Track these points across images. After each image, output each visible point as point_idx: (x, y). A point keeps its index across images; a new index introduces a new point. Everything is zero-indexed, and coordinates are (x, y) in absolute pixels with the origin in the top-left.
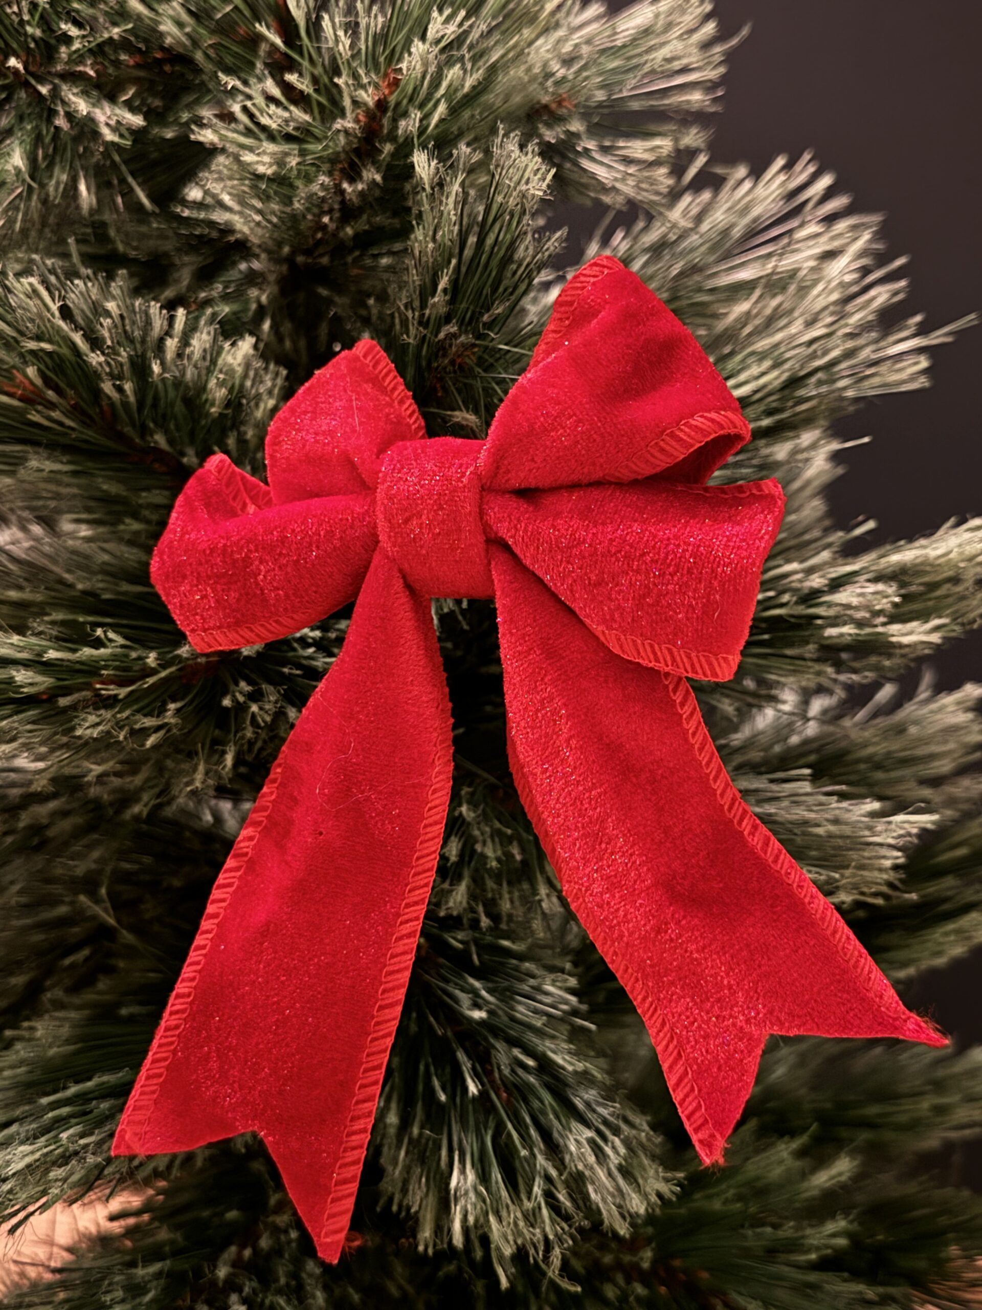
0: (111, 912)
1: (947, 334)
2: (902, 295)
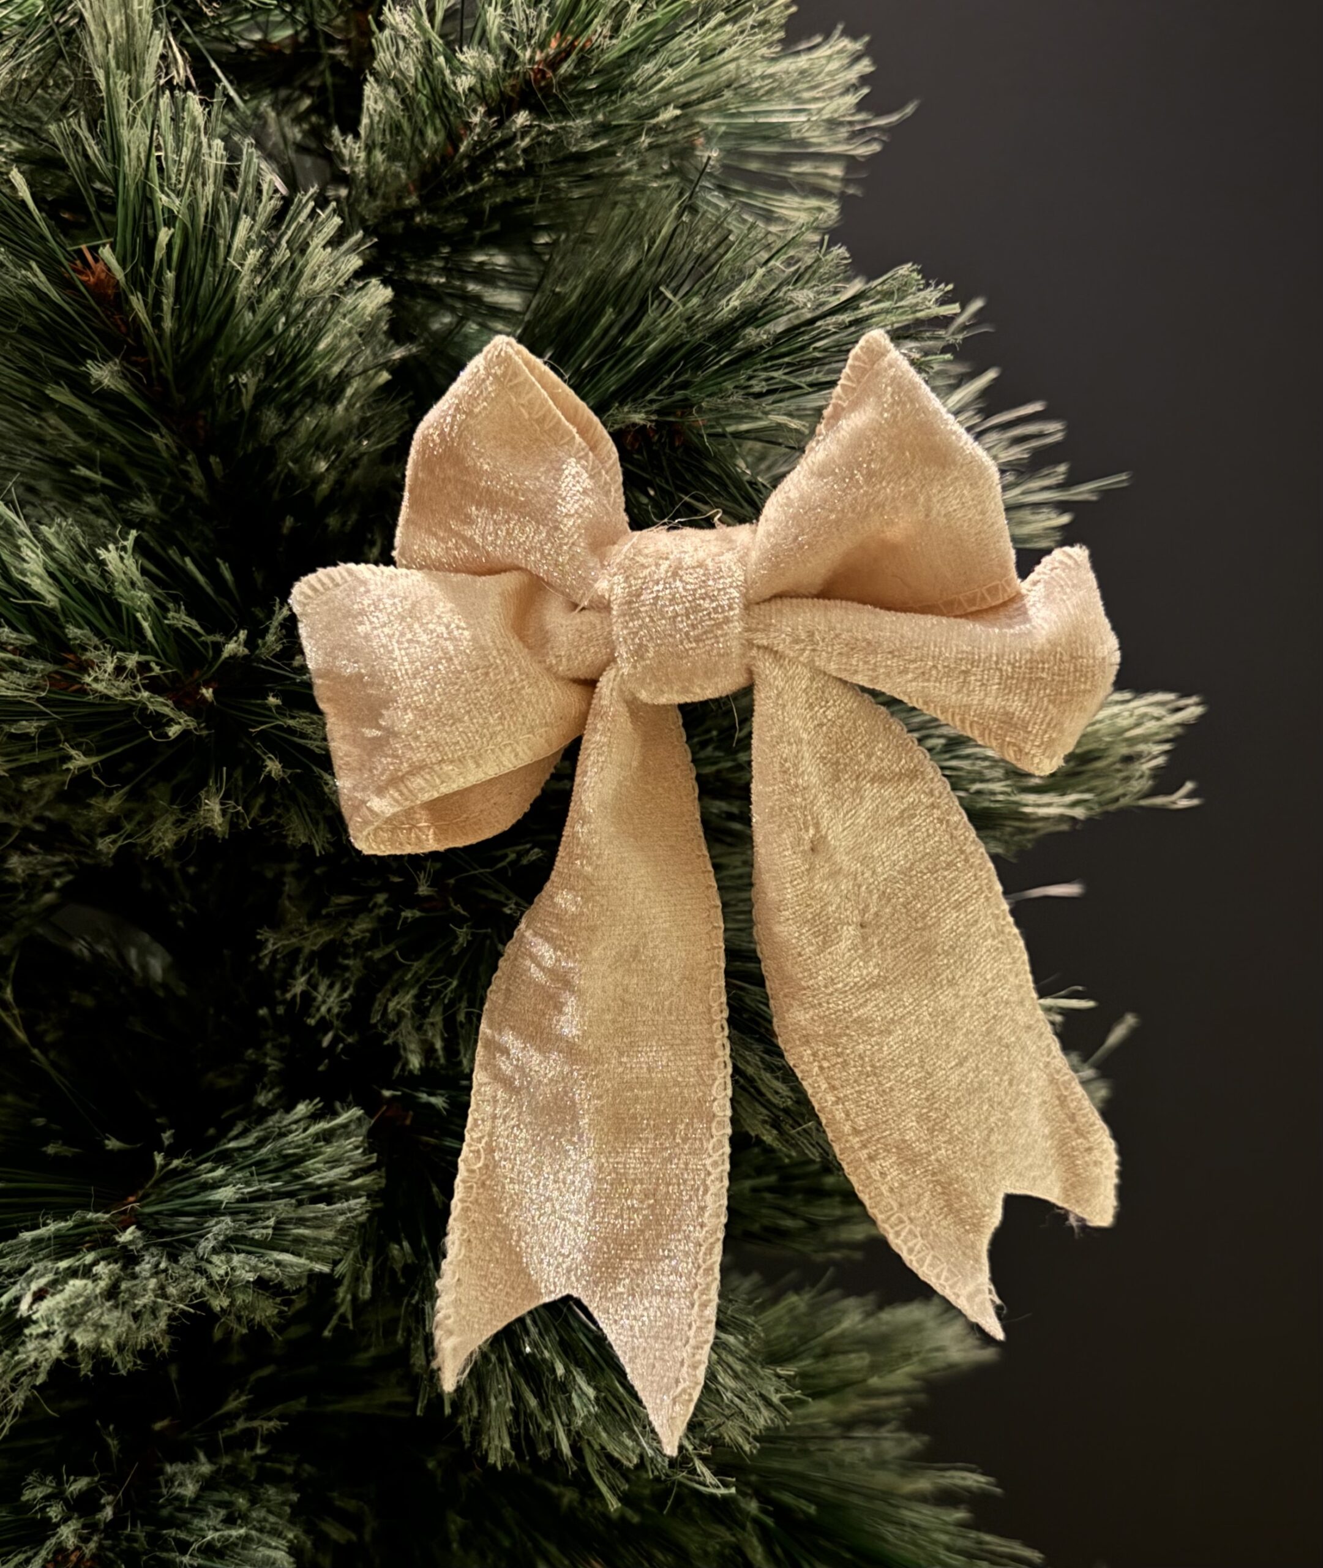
0: (20, 1021)
1: (1092, 491)
2: (1058, 437)
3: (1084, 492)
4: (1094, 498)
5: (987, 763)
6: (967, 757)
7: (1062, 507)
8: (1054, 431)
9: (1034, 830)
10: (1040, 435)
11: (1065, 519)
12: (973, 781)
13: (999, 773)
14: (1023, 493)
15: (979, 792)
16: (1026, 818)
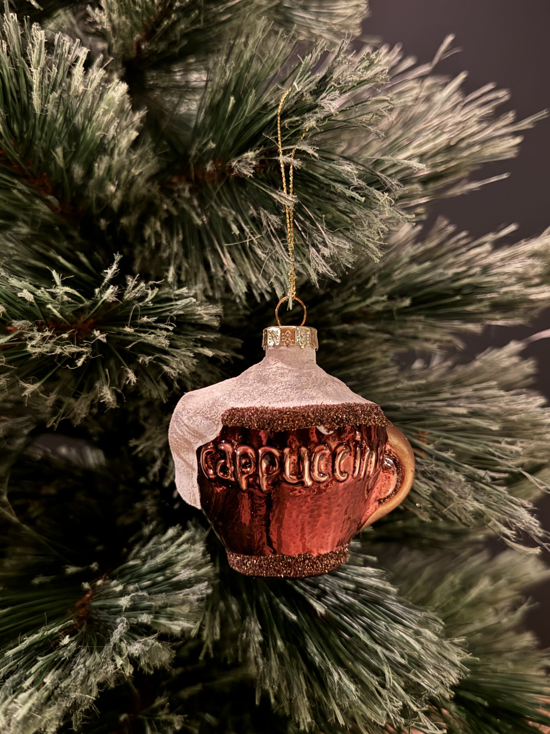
0: (13, 512)
1: (529, 123)
2: (507, 98)
3: (526, 124)
4: (530, 126)
5: (505, 277)
6: (495, 274)
7: (515, 134)
8: (503, 95)
9: (537, 308)
10: (497, 99)
11: (518, 140)
12: (502, 287)
13: (513, 280)
14: (494, 131)
15: (506, 293)
16: (532, 301)
